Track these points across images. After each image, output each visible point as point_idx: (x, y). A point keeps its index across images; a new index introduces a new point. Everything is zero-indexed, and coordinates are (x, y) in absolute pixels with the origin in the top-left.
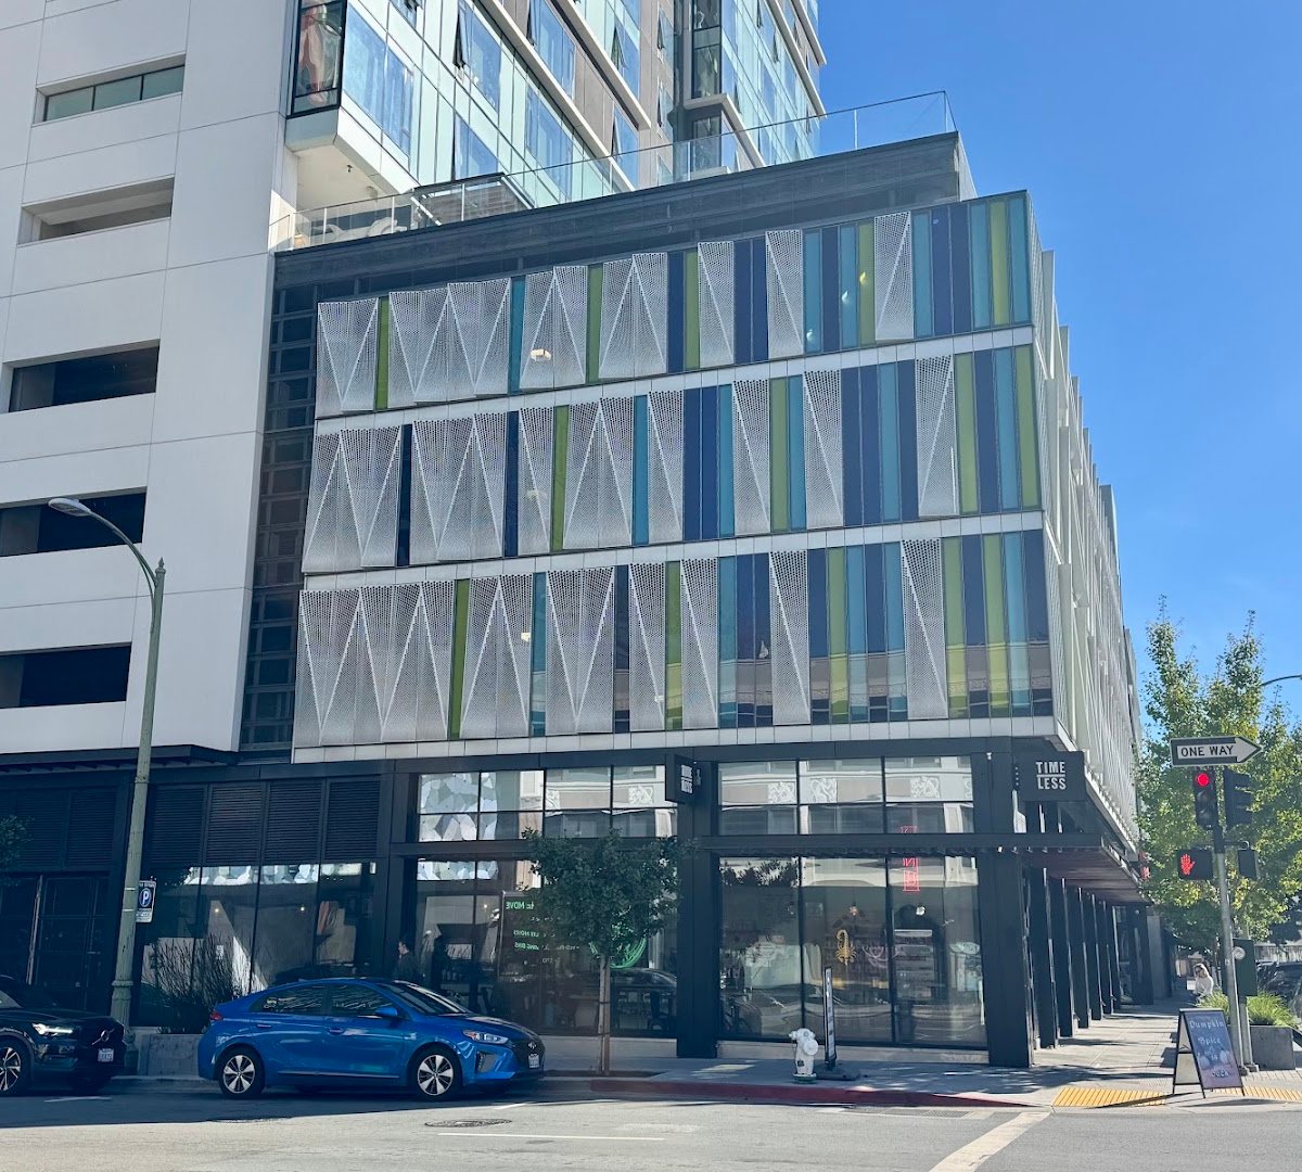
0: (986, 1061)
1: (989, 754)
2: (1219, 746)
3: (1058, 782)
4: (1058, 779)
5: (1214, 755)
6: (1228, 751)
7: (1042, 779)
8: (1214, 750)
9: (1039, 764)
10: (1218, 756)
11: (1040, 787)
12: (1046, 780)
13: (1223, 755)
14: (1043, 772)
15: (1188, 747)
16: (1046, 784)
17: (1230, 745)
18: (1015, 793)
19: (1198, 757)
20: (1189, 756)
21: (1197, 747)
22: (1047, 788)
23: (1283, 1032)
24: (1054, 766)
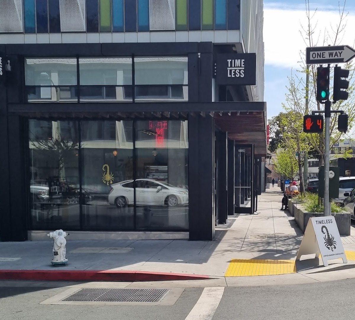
0: (188, 237)
1: (199, 54)
2: (334, 52)
3: (239, 73)
4: (240, 70)
5: (331, 58)
6: (339, 55)
7: (231, 71)
8: (331, 54)
9: (229, 61)
10: (333, 58)
11: (229, 76)
12: (233, 71)
13: (336, 57)
14: (231, 66)
15: (316, 52)
16: (233, 74)
17: (340, 51)
18: (213, 81)
19: (321, 58)
20: (316, 58)
21: (322, 52)
22: (233, 76)
23: (346, 216)
24: (238, 62)
